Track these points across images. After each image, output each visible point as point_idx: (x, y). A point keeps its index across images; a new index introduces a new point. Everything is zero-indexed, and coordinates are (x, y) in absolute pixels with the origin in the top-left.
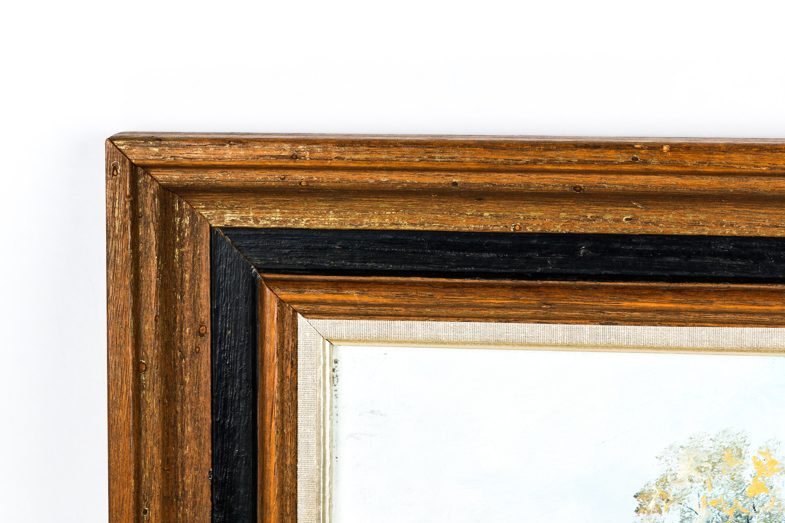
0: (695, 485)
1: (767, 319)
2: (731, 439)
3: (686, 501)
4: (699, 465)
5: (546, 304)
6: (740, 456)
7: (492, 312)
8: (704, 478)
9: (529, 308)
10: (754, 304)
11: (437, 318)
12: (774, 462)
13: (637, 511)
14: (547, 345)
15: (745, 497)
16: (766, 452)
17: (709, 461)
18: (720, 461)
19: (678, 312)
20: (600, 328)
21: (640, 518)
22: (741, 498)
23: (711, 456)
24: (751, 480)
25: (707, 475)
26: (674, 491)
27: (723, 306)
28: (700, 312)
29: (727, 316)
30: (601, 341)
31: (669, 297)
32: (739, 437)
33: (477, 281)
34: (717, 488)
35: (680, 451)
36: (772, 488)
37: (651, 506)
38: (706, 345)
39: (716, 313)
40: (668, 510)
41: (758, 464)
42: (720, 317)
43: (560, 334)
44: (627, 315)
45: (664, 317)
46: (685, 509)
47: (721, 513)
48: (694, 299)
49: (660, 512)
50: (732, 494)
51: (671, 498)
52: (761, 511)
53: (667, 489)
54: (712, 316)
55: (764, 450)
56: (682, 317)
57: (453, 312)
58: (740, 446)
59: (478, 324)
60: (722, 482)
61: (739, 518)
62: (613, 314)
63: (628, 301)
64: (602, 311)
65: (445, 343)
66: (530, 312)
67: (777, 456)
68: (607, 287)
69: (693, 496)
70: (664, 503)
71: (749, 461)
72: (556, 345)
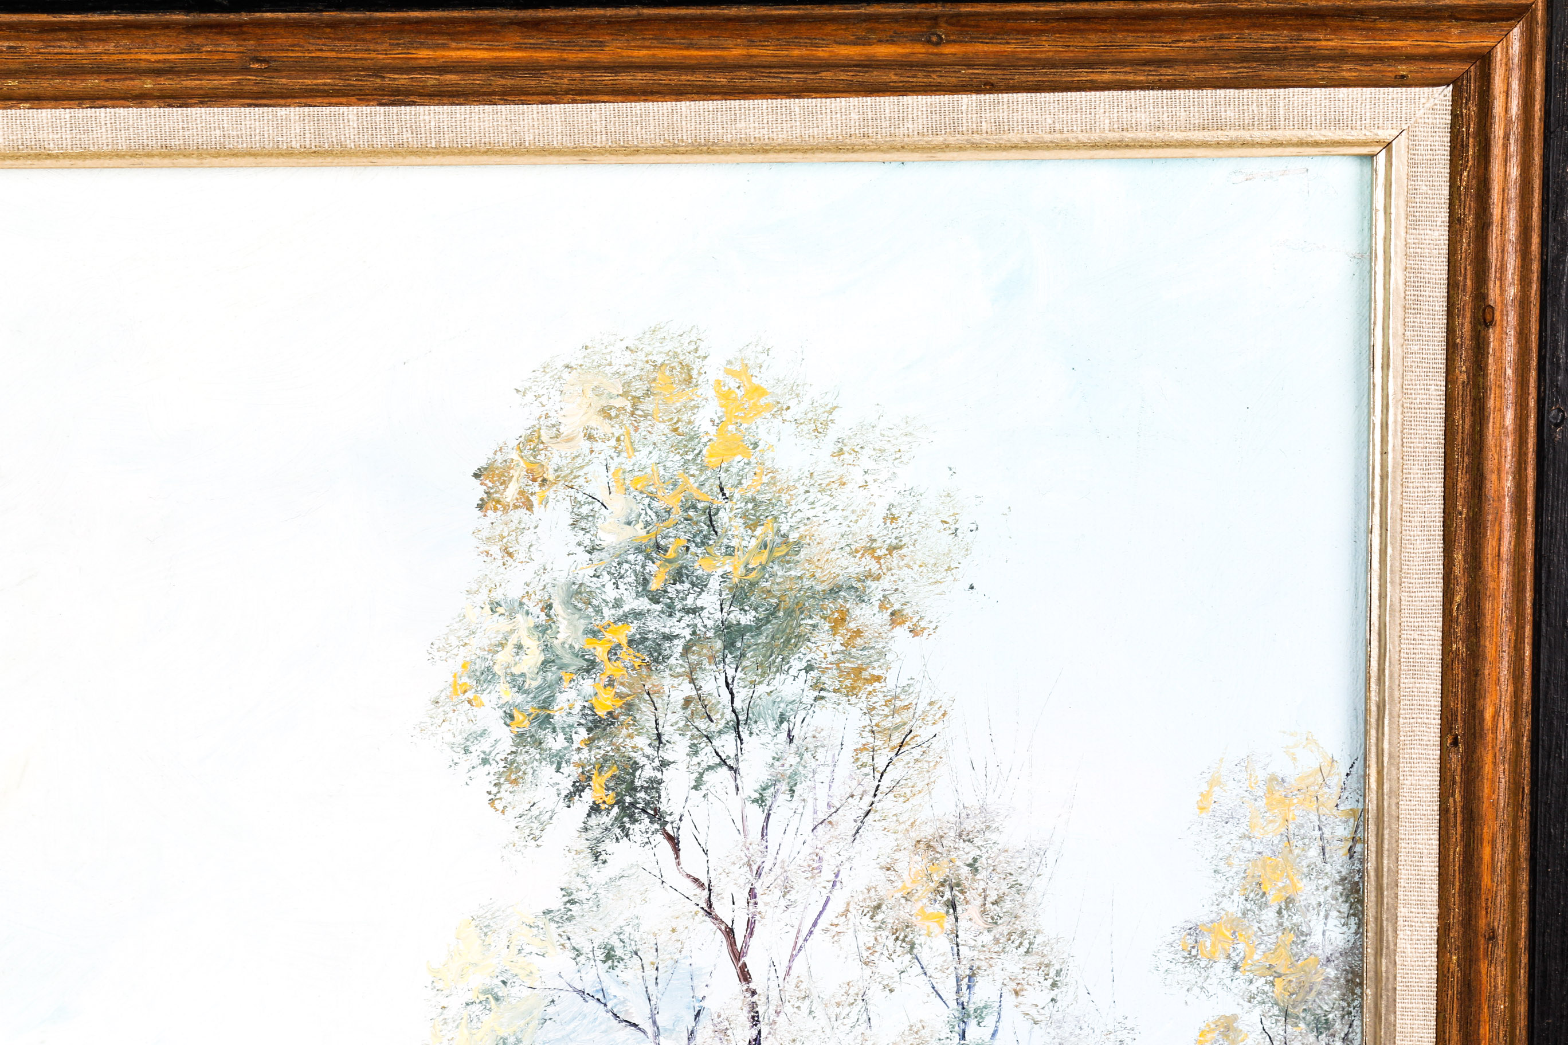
0: (598, 446)
1: (722, 80)
2: (668, 346)
3: (581, 481)
4: (604, 402)
5: (257, 60)
6: (688, 381)
7: (148, 84)
8: (617, 431)
9: (225, 71)
10: (690, 46)
11: (36, 100)
12: (759, 391)
13: (480, 507)
14: (270, 155)
15: (703, 468)
16: (741, 370)
17: (625, 394)
18: (648, 393)
19: (535, 69)
20: (378, 113)
21: (488, 520)
22: (693, 470)
23: (628, 384)
24: (713, 430)
25: (621, 424)
26: (555, 460)
27: (625, 53)
28: (581, 67)
29: (639, 76)
30: (381, 140)
31: (515, 37)
32: (685, 340)
33: (113, 17)
34: (645, 451)
35: (565, 374)
36: (756, 445)
37: (510, 494)
38: (600, 141)
39: (615, 68)
40: (545, 502)
41: (725, 396)
42: (625, 78)
43: (297, 128)
44: (432, 80)
45: (509, 82)
46: (581, 497)
47: (655, 504)
48: (565, 38)
49: (529, 507)
50: (675, 461)
51: (550, 476)
52: (737, 496)
53: (541, 457)
54: (608, 78)
55: (737, 367)
56: (546, 81)
57: (66, 84)
58: (688, 359)
59: (122, 111)
60: (654, 438)
61: (691, 513)
62: (402, 80)
63: (429, 48)
64: (378, 71)
65: (56, 157)
66: (226, 82)
67: (763, 379)
68: (385, 21)
69: (596, 469)
70: (536, 487)
71: (707, 390)
72: (290, 153)
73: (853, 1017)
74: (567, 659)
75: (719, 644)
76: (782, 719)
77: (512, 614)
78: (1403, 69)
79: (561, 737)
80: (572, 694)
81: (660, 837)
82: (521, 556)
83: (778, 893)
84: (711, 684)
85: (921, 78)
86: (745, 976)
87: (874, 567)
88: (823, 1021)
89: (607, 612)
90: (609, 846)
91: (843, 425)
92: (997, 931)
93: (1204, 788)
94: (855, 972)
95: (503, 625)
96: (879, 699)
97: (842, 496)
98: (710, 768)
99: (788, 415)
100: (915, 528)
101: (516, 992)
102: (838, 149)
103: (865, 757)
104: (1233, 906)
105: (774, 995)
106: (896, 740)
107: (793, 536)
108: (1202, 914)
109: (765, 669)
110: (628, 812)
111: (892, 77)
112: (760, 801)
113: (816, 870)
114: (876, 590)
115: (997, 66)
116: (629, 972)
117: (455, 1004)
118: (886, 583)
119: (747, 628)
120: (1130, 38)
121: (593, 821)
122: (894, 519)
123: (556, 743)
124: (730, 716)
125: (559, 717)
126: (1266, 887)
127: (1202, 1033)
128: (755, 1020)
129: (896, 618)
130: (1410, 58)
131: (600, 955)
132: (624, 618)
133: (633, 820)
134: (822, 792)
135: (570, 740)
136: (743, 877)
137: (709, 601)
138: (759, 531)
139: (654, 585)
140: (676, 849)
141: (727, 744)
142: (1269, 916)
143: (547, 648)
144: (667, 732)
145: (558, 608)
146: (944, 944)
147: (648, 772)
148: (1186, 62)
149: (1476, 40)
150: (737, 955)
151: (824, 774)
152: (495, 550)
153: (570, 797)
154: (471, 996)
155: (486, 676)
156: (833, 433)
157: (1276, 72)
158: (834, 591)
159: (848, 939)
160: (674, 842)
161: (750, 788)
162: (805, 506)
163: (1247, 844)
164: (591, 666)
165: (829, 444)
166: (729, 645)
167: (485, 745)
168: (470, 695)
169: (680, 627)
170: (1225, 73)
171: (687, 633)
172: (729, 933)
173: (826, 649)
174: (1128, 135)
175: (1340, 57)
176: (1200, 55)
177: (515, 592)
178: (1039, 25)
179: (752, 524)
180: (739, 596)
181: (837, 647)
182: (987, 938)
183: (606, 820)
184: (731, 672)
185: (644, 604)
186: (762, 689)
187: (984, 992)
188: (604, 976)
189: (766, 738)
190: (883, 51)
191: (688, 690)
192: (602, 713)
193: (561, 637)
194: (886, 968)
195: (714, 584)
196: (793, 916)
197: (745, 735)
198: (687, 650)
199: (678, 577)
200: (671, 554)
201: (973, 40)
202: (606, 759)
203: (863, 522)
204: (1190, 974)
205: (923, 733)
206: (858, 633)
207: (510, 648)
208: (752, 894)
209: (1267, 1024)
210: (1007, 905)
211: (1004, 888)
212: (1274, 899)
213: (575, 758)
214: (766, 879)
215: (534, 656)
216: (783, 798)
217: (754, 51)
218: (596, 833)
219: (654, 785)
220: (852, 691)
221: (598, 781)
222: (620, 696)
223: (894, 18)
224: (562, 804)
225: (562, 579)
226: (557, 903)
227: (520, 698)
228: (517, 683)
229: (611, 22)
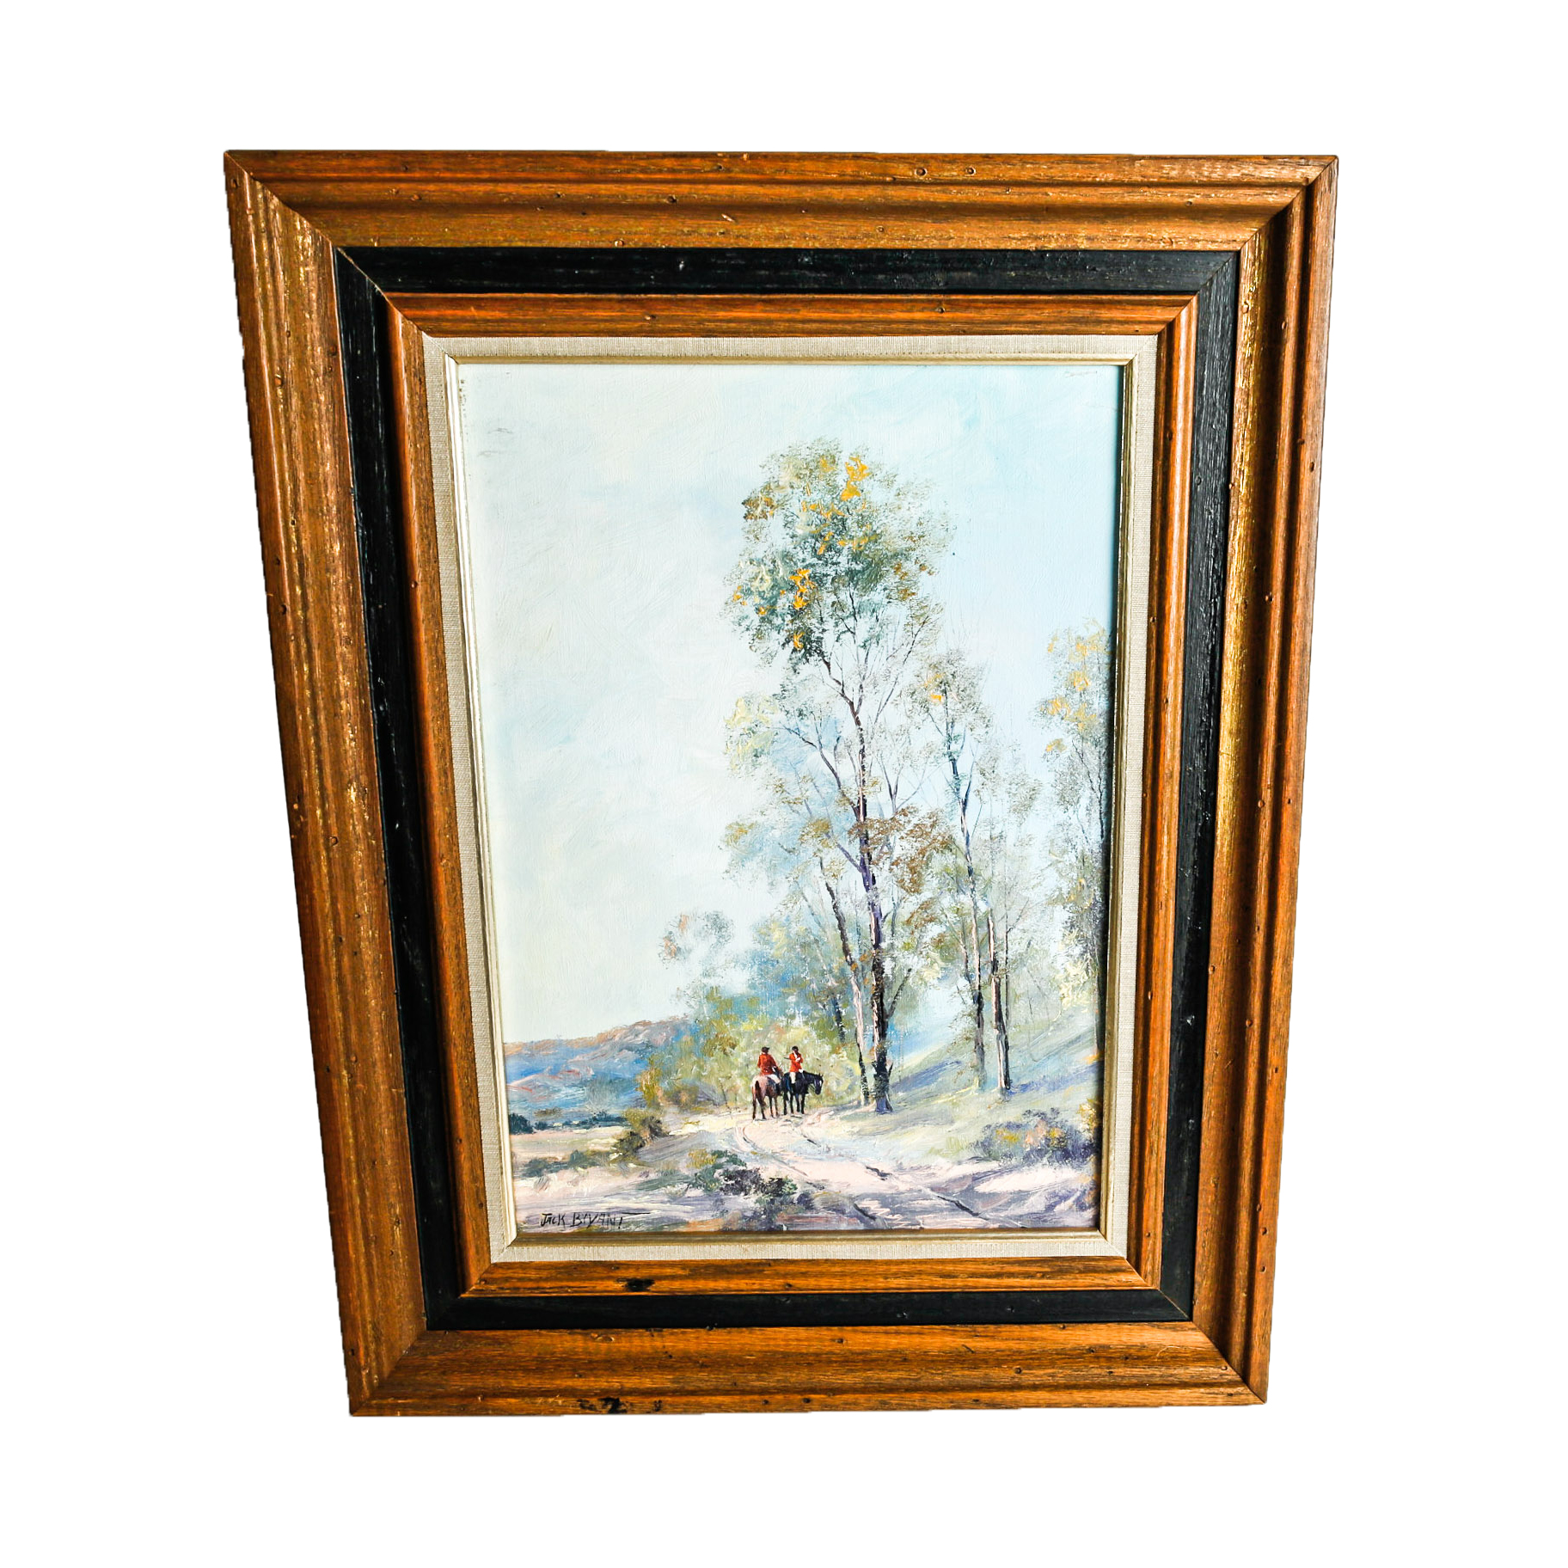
0: (796, 491)
1: (848, 327)
2: (825, 447)
3: (788, 506)
4: (798, 472)
5: (649, 316)
6: (834, 462)
7: (602, 326)
8: (803, 484)
9: (635, 321)
10: (836, 312)
11: (552, 333)
12: (864, 468)
13: (745, 517)
14: (655, 359)
16: (856, 458)
17: (807, 468)
18: (817, 467)
19: (769, 322)
20: (701, 340)
21: (748, 523)
22: (836, 502)
23: (808, 463)
24: (844, 484)
25: (805, 481)
26: (777, 497)
27: (808, 315)
28: (788, 321)
29: (814, 325)
30: (704, 353)
31: (759, 307)
32: (832, 444)
33: (586, 296)
34: (815, 493)
35: (781, 459)
36: (862, 491)
37: (758, 512)
39: (804, 321)
40: (773, 515)
41: (848, 469)
42: (807, 326)
43: (666, 347)
44: (725, 326)
45: (758, 327)
46: (788, 514)
47: (820, 517)
48: (782, 308)
49: (766, 517)
50: (828, 498)
51: (775, 504)
52: (854, 513)
53: (771, 496)
54: (800, 326)
55: (855, 456)
56: (774, 327)
57: (567, 327)
58: (833, 452)
59: (589, 338)
60: (819, 487)
61: (835, 520)
62: (712, 325)
63: (724, 311)
64: (701, 322)
65: (562, 359)
66: (636, 326)
67: (866, 462)
68: (704, 299)
69: (795, 501)
70: (769, 509)
71: (842, 467)
72: (663, 359)
73: (903, 740)
74: (782, 585)
75: (847, 579)
76: (874, 611)
77: (759, 565)
78: (1137, 327)
79: (780, 619)
80: (784, 600)
81: (822, 662)
82: (763, 539)
83: (872, 687)
84: (844, 596)
85: (934, 328)
86: (858, 723)
87: (913, 545)
88: (891, 742)
89: (799, 564)
90: (800, 666)
91: (900, 482)
92: (963, 703)
93: (1050, 642)
94: (904, 721)
95: (756, 569)
96: (914, 603)
97: (900, 514)
98: (844, 632)
99: (876, 478)
100: (930, 528)
101: (762, 729)
102: (899, 359)
103: (909, 628)
104: (1062, 692)
105: (870, 730)
106: (922, 621)
107: (878, 531)
108: (1049, 695)
109: (866, 590)
110: (808, 652)
111: (922, 327)
112: (864, 646)
113: (887, 677)
114: (914, 555)
115: (966, 323)
116: (809, 721)
117: (736, 734)
118: (917, 552)
119: (859, 571)
120: (1023, 311)
121: (793, 656)
122: (921, 524)
123: (778, 621)
124: (851, 610)
125: (779, 610)
126: (1076, 684)
127: (1048, 746)
128: (862, 741)
129: (922, 567)
130: (1140, 323)
131: (797, 713)
132: (806, 567)
133: (811, 655)
134: (890, 643)
135: (783, 620)
136: (857, 679)
137: (843, 559)
138: (864, 529)
139: (820, 552)
140: (829, 668)
141: (850, 622)
142: (1076, 696)
143: (774, 580)
144: (825, 616)
145: (779, 562)
146: (941, 708)
147: (817, 634)
148: (1046, 322)
149: (1169, 315)
150: (855, 714)
151: (891, 636)
152: (751, 536)
153: (784, 645)
154: (742, 732)
155: (748, 592)
156: (895, 486)
157: (1084, 328)
158: (895, 555)
159: (901, 706)
160: (828, 664)
161: (860, 642)
162: (883, 518)
163: (1068, 666)
164: (792, 588)
165: (894, 491)
166: (852, 579)
167: (747, 622)
168: (741, 600)
169: (831, 571)
170: (1063, 328)
171: (833, 574)
172: (851, 704)
173: (892, 581)
174: (1021, 355)
175: (1111, 321)
176: (1052, 319)
177: (760, 556)
178: (984, 305)
179: (861, 525)
180: (855, 557)
181: (897, 580)
182: (959, 706)
183: (799, 655)
184: (852, 591)
185: (815, 560)
186: (865, 598)
187: (958, 729)
188: (799, 723)
189: (867, 620)
190: (918, 315)
191: (834, 598)
192: (798, 609)
193: (781, 574)
194: (918, 719)
195: (845, 552)
196: (878, 696)
197: (858, 618)
198: (833, 580)
199: (829, 548)
200: (827, 539)
201: (957, 311)
202: (799, 628)
203: (908, 525)
204: (1044, 721)
205: (933, 617)
206: (906, 574)
207: (758, 579)
208: (861, 687)
209: (1075, 742)
210: (968, 692)
211: (967, 685)
212: (1079, 689)
213: (786, 628)
214: (867, 681)
215: (768, 583)
216: (874, 646)
217: (863, 315)
218: (795, 661)
219: (819, 640)
220: (903, 599)
221: (796, 639)
222: (806, 601)
223: (922, 301)
224: (781, 648)
225: (781, 549)
226: (778, 691)
227: (762, 602)
228: (761, 594)
229: (802, 301)
